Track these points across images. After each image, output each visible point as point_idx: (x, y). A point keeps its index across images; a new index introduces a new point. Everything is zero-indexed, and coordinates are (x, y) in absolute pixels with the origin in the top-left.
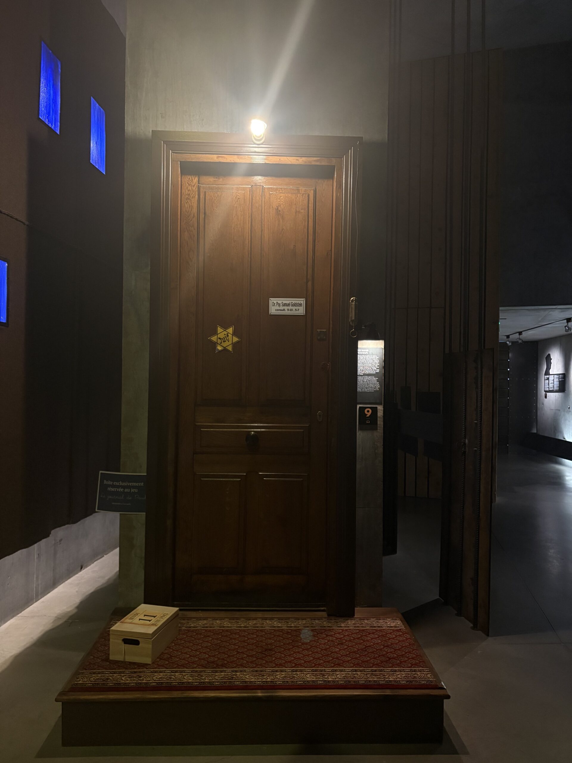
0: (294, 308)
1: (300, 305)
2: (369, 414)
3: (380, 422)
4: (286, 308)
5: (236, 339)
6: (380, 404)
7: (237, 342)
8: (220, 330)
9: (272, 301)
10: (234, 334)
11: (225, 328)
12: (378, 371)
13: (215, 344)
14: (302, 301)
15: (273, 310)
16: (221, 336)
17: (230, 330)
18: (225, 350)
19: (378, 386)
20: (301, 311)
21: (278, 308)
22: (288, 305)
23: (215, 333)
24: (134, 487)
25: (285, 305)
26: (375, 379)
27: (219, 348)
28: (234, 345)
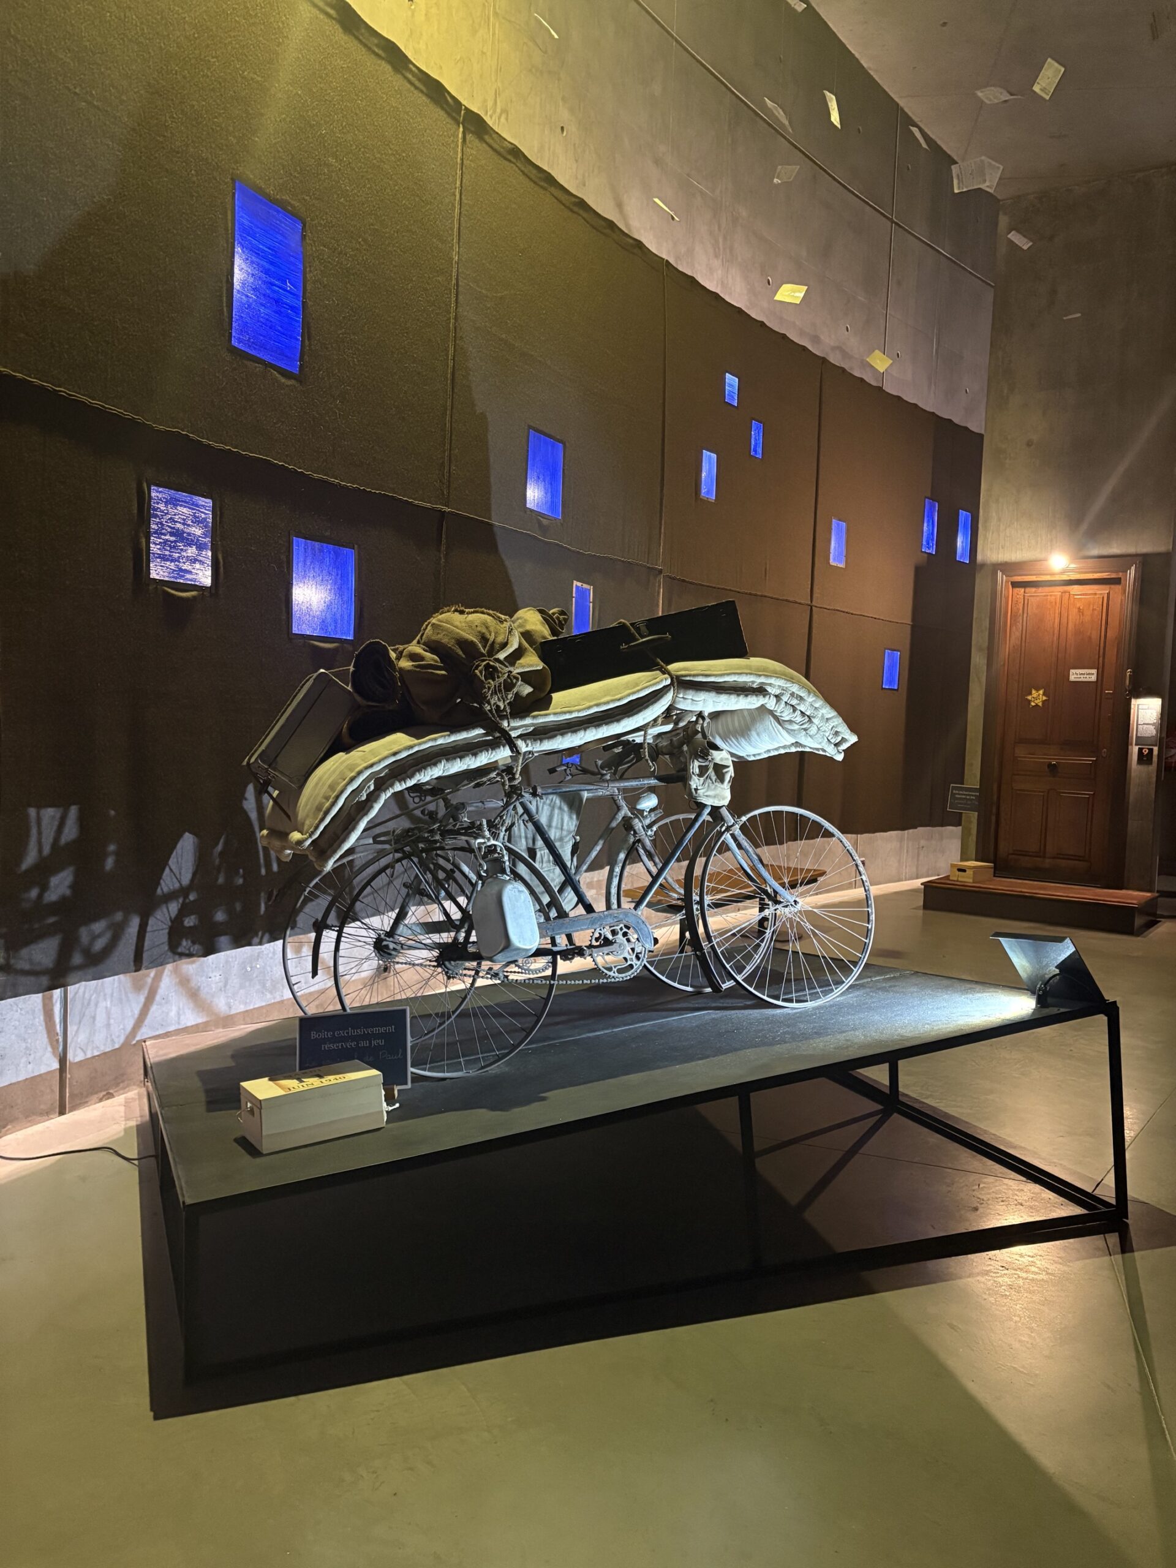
0: (1088, 676)
1: (1093, 674)
2: (1145, 753)
3: (1155, 759)
4: (1082, 676)
5: (1044, 698)
6: (1155, 745)
7: (1046, 700)
8: (1034, 691)
9: (1072, 671)
10: (1044, 694)
11: (1037, 690)
12: (1155, 721)
13: (1029, 702)
14: (1094, 671)
15: (1072, 678)
16: (1035, 696)
17: (1041, 692)
18: (1037, 705)
19: (1154, 732)
20: (1093, 678)
21: (1076, 676)
22: (1084, 674)
23: (1030, 693)
24: (972, 795)
25: (1082, 674)
26: (1152, 727)
27: (1033, 704)
28: (1044, 702)
